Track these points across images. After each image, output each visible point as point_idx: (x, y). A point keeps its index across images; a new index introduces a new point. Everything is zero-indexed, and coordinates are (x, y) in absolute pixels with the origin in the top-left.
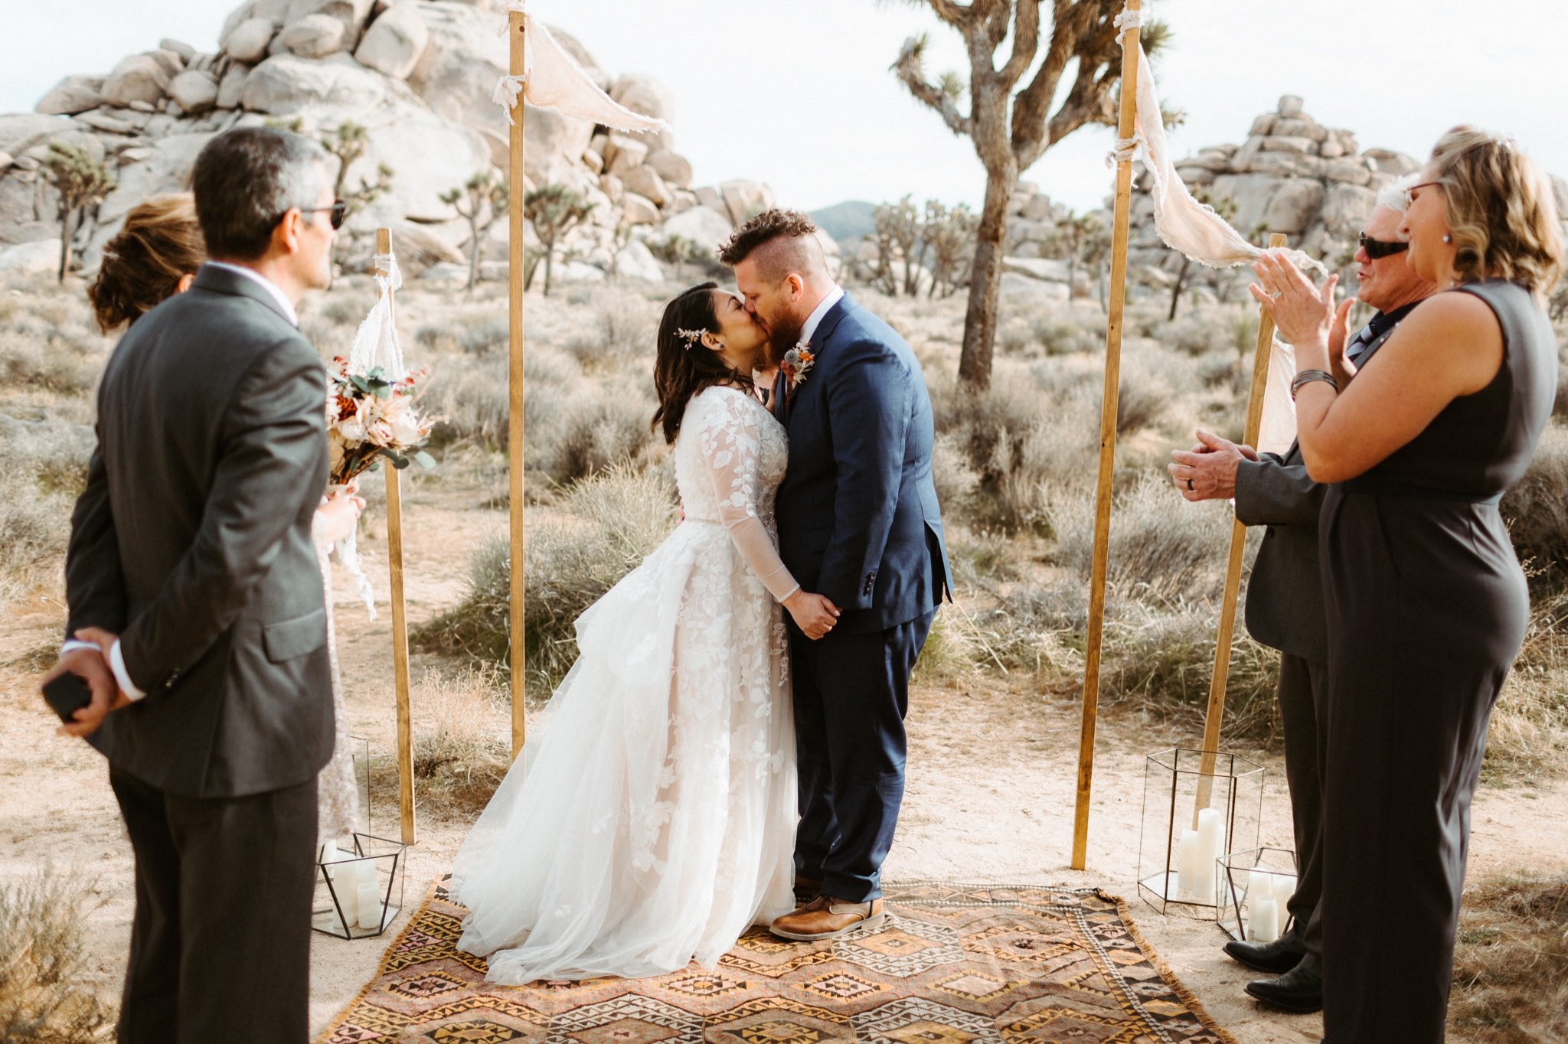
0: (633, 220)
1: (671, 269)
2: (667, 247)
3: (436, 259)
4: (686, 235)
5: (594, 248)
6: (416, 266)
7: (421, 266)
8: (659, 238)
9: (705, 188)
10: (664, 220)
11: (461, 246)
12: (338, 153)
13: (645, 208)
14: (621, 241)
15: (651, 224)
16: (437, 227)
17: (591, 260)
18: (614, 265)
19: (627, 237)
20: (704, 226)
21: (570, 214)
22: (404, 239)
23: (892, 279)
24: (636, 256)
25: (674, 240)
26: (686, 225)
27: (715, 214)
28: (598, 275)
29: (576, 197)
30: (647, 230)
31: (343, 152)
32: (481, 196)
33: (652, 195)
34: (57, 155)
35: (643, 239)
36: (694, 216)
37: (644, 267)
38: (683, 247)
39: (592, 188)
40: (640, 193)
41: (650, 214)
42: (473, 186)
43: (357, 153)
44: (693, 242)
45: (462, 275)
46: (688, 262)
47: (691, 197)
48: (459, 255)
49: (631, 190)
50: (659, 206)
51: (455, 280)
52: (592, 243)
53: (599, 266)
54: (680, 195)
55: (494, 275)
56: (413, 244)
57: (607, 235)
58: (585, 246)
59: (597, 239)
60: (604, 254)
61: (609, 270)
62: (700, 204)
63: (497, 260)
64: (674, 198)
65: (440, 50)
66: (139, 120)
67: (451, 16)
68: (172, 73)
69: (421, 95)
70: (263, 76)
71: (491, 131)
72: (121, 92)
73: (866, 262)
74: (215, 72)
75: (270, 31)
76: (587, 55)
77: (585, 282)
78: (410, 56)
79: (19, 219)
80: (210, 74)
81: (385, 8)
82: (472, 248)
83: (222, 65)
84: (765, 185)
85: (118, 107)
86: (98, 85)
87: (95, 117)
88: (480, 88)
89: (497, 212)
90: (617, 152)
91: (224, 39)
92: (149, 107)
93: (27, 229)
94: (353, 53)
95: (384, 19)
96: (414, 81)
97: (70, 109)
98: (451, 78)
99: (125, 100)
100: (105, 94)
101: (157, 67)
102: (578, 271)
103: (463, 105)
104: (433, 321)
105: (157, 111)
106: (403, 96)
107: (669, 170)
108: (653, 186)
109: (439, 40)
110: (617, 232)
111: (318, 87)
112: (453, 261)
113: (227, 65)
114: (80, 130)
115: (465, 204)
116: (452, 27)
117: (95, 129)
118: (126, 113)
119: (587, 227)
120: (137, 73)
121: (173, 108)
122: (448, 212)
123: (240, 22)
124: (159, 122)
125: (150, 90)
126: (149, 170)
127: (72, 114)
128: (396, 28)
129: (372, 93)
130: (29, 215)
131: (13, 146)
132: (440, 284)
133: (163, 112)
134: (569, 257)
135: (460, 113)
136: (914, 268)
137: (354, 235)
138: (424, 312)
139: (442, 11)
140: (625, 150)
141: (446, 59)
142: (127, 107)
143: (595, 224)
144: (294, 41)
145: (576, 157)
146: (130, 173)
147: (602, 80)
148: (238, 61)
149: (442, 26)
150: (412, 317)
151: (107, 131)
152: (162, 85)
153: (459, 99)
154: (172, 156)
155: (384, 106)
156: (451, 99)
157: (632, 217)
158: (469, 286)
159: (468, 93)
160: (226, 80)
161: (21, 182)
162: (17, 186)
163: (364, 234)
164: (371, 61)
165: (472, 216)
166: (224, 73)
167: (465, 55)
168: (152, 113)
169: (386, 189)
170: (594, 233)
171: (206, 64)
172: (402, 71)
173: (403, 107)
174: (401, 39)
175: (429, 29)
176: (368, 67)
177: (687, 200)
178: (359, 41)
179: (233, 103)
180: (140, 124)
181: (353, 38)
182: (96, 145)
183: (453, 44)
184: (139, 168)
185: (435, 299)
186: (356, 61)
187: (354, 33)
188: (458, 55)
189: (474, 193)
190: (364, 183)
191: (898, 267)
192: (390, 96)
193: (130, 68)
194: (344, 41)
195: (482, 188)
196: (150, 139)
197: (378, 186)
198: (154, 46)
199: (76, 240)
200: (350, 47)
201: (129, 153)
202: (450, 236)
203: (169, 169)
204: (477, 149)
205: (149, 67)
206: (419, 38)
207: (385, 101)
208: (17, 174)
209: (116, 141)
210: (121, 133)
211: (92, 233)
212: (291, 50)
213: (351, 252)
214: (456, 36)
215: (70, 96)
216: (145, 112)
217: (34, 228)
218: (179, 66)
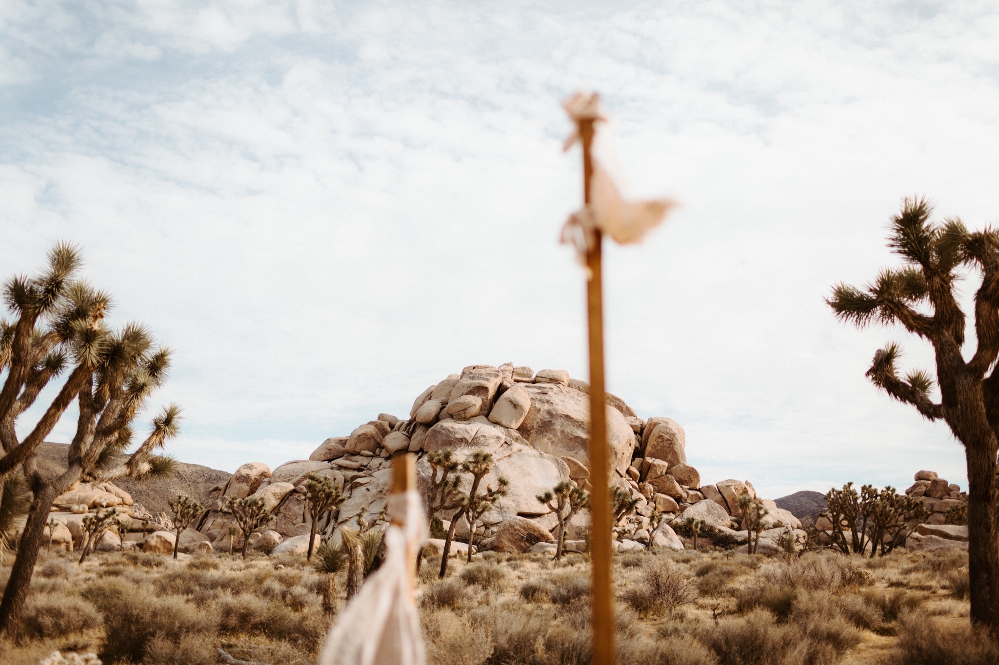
0: (662, 510)
1: (690, 541)
2: (685, 526)
3: (537, 539)
4: (698, 518)
5: (637, 529)
6: (524, 544)
7: (527, 544)
8: (679, 521)
9: (708, 487)
10: (683, 509)
11: (551, 531)
12: (473, 472)
13: (671, 501)
14: (655, 524)
15: (674, 513)
16: (538, 519)
17: (635, 538)
18: (652, 538)
19: (659, 522)
20: (709, 511)
21: (622, 506)
22: (517, 527)
23: (844, 542)
24: (665, 533)
25: (690, 522)
26: (698, 512)
27: (716, 504)
28: (641, 546)
29: (625, 496)
30: (672, 516)
31: (477, 471)
32: (564, 496)
33: (673, 493)
34: (314, 482)
35: (669, 522)
36: (702, 506)
37: (671, 540)
38: (696, 526)
39: (634, 490)
40: (665, 493)
41: (673, 506)
42: (558, 490)
43: (486, 471)
44: (702, 522)
45: (553, 549)
46: (699, 536)
47: (699, 493)
48: (551, 535)
49: (660, 491)
50: (678, 500)
51: (549, 552)
52: (637, 526)
53: (641, 540)
54: (691, 492)
55: (574, 549)
56: (522, 530)
57: (646, 521)
58: (632, 527)
59: (640, 523)
60: (643, 533)
61: (648, 544)
62: (705, 498)
63: (575, 539)
64: (688, 493)
65: (539, 410)
66: (365, 461)
67: (545, 391)
68: (384, 433)
69: (527, 439)
70: (434, 431)
71: (569, 458)
72: (356, 445)
73: (824, 531)
74: (408, 432)
75: (440, 405)
76: (628, 409)
77: (633, 551)
78: (521, 415)
79: (294, 522)
80: (405, 433)
81: (506, 389)
82: (559, 531)
83: (412, 426)
84: (747, 483)
85: (354, 454)
86: (343, 442)
87: (341, 461)
88: (563, 432)
89: (575, 508)
90: (650, 466)
91: (414, 413)
92: (371, 453)
93: (298, 527)
94: (487, 416)
95: (506, 394)
96: (524, 430)
97: (329, 457)
98: (546, 427)
99: (357, 450)
100: (347, 447)
101: (377, 430)
102: (628, 544)
103: (553, 443)
104: (533, 580)
105: (375, 456)
106: (517, 439)
107: (683, 477)
108: (674, 487)
109: (538, 405)
110: (652, 518)
111: (466, 436)
112: (547, 540)
113: (415, 426)
114: (332, 468)
115: (554, 503)
116: (546, 397)
117: (340, 467)
118: (358, 458)
119: (632, 516)
120: (365, 434)
121: (384, 453)
122: (544, 508)
123: (424, 402)
124: (376, 462)
125: (372, 442)
126: (368, 490)
127: (329, 460)
128: (512, 399)
129: (498, 438)
130: (300, 519)
131: (295, 480)
132: (539, 555)
133: (379, 456)
134: (621, 536)
135: (551, 448)
136: (860, 535)
137: (487, 526)
138: (528, 574)
139: (539, 388)
140: (655, 465)
141: (543, 415)
142: (359, 454)
143: (638, 514)
144: (454, 410)
145: (623, 472)
146: (358, 492)
147: (638, 423)
148: (421, 424)
149: (539, 397)
150: (519, 578)
151: (346, 468)
152: (378, 440)
153: (550, 439)
154: (381, 481)
155: (505, 445)
156: (545, 440)
157: (661, 508)
158: (558, 556)
159: (555, 435)
160: (414, 436)
161: (297, 500)
162: (296, 503)
163: (492, 525)
164: (498, 420)
165: (558, 510)
166: (413, 431)
167: (554, 413)
168: (372, 457)
169: (503, 493)
170: (636, 519)
171: (403, 427)
172: (516, 425)
173: (516, 446)
174: (515, 405)
175: (532, 399)
176: (496, 423)
177: (697, 495)
178: (491, 408)
179: (418, 449)
180: (365, 463)
181: (487, 408)
182: (340, 475)
183: (546, 407)
184: (363, 488)
185: (535, 565)
186: (488, 420)
187: (488, 404)
188: (549, 413)
189: (560, 495)
190: (489, 490)
191: (848, 534)
192: (508, 439)
193: (361, 432)
194: (481, 409)
195: (565, 492)
196: (370, 472)
197: (498, 492)
198: (375, 419)
199: (324, 533)
200: (486, 412)
201: (358, 480)
202: (544, 525)
203: (378, 490)
204: (561, 469)
205: (371, 430)
206: (526, 404)
207: (506, 443)
208: (296, 496)
209: (351, 474)
210: (354, 469)
211: (334, 528)
212: (451, 416)
213: (485, 536)
214: (548, 402)
215: (330, 450)
216: (368, 456)
217: (303, 526)
218: (389, 429)
